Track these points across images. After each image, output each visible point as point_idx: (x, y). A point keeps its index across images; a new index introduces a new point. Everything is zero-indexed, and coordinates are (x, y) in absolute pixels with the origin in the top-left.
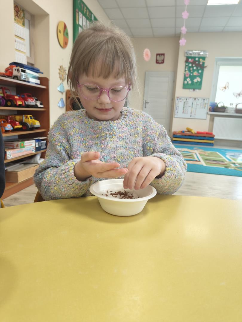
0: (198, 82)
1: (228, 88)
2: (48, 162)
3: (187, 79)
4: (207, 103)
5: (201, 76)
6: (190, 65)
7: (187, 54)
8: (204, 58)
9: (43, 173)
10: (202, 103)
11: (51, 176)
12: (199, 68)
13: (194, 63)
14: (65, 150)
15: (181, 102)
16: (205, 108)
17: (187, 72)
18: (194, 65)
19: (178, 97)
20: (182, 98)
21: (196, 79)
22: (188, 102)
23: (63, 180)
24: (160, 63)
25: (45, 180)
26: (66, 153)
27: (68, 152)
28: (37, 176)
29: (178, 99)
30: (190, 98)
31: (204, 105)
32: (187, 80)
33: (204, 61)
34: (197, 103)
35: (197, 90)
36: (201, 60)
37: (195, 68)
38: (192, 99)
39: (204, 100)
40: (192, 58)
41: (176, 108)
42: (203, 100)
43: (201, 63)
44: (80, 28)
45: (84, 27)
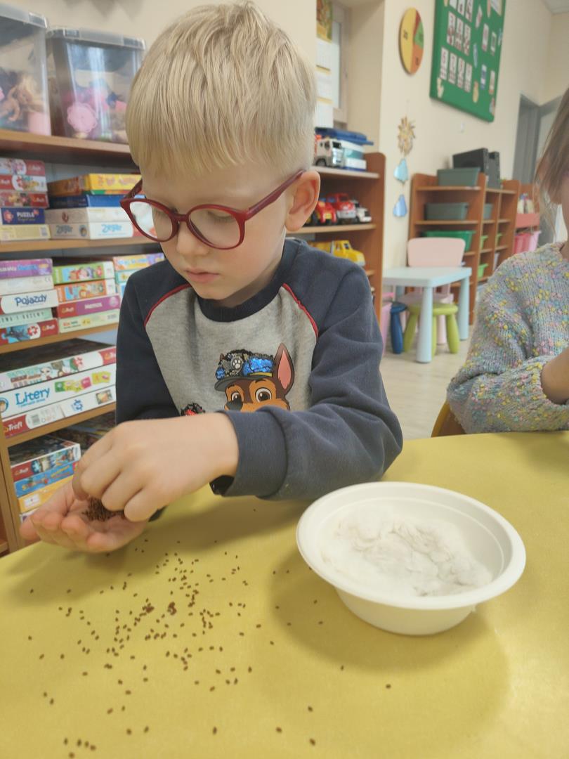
2: (478, 364)
9: (467, 384)
11: (486, 391)
14: (517, 338)
23: (518, 400)
25: (473, 398)
26: (519, 346)
27: (524, 341)
28: (456, 390)
44: (450, 14)
45: (461, 9)
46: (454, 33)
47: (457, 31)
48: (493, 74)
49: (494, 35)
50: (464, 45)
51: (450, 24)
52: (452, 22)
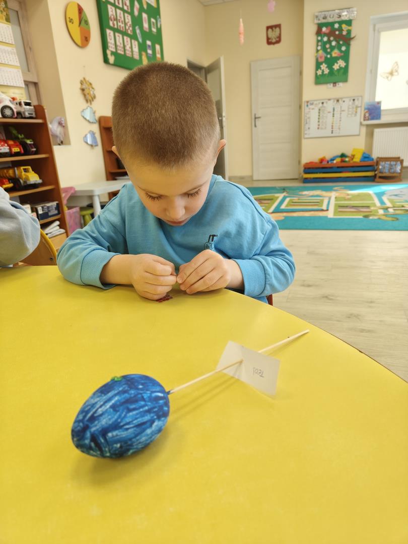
0: (341, 68)
1: (397, 73)
3: (322, 66)
4: (359, 105)
5: (346, 57)
6: (325, 39)
7: (319, 20)
8: (349, 23)
10: (350, 107)
12: (341, 42)
13: (331, 33)
15: (313, 109)
16: (356, 115)
17: (321, 52)
18: (332, 38)
19: (308, 102)
20: (315, 102)
21: (337, 63)
22: (325, 107)
24: (274, 43)
29: (307, 106)
30: (329, 100)
31: (355, 109)
32: (320, 68)
33: (350, 28)
34: (341, 107)
35: (341, 84)
36: (344, 26)
37: (334, 43)
38: (332, 101)
39: (354, 100)
40: (327, 25)
41: (305, 122)
42: (352, 101)
43: (344, 33)
44: (109, 7)
45: (119, 3)
46: (116, 19)
47: (118, 18)
48: (158, 47)
49: (153, 20)
50: (127, 28)
51: (110, 13)
52: (112, 11)
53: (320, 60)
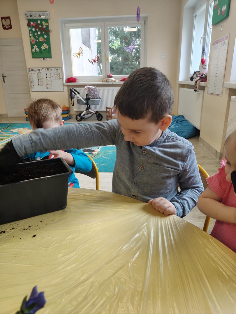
0: (46, 49)
1: (82, 54)
3: (34, 46)
4: (61, 73)
5: (48, 42)
6: (34, 29)
7: (28, 17)
8: (46, 21)
10: (56, 74)
12: (43, 33)
13: (36, 26)
15: (34, 73)
16: (59, 79)
17: (32, 37)
18: (37, 30)
19: (30, 68)
20: (34, 69)
21: (43, 46)
22: (41, 73)
24: (8, 29)
29: (30, 71)
30: (43, 68)
31: (58, 75)
32: (34, 48)
33: (47, 24)
34: (50, 73)
35: (48, 59)
36: (43, 23)
37: (39, 33)
38: (44, 69)
39: (57, 69)
40: (35, 21)
43: (44, 27)
53: (33, 43)
